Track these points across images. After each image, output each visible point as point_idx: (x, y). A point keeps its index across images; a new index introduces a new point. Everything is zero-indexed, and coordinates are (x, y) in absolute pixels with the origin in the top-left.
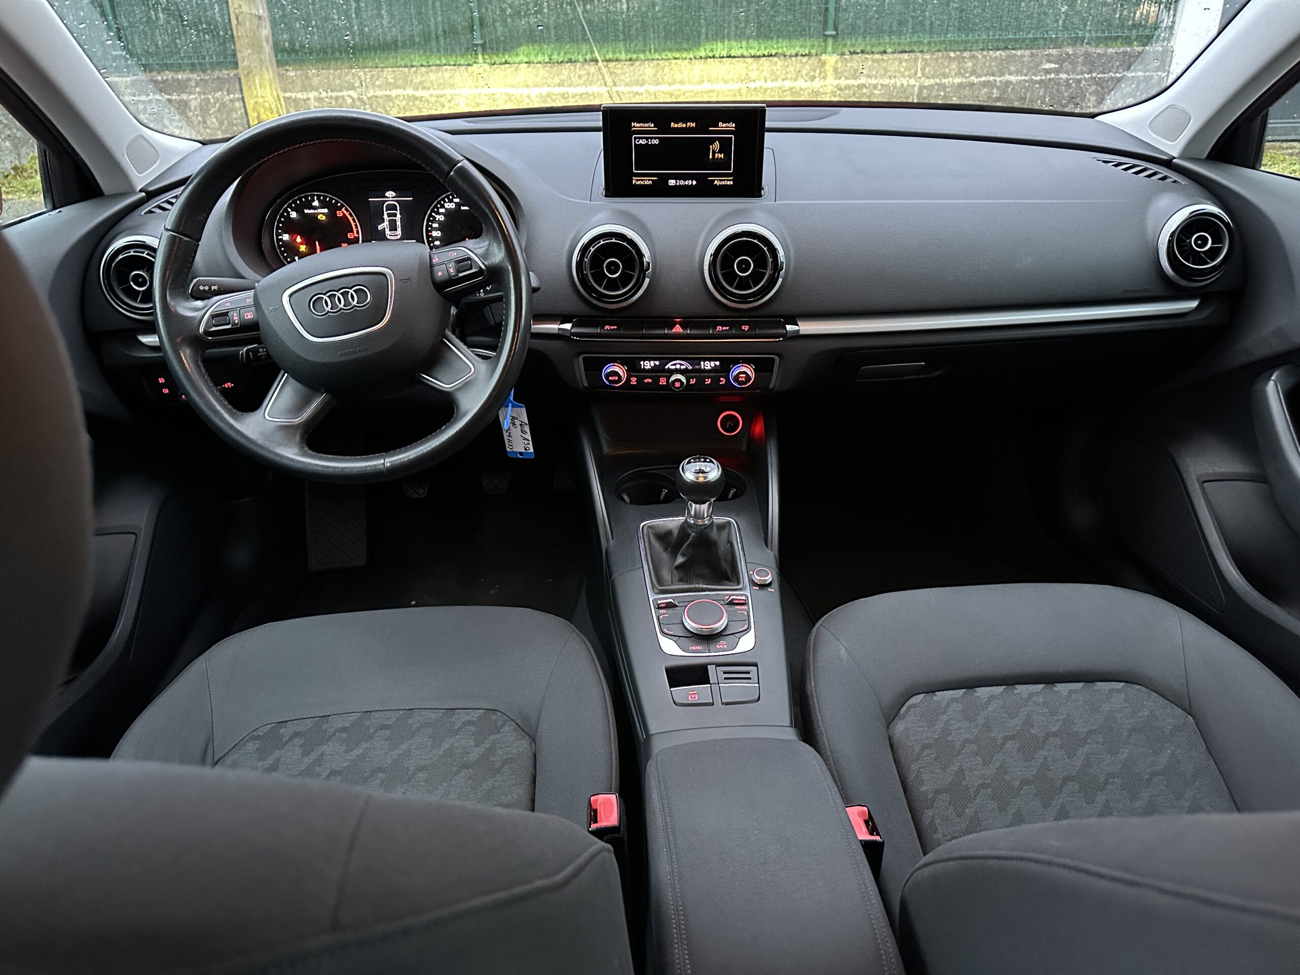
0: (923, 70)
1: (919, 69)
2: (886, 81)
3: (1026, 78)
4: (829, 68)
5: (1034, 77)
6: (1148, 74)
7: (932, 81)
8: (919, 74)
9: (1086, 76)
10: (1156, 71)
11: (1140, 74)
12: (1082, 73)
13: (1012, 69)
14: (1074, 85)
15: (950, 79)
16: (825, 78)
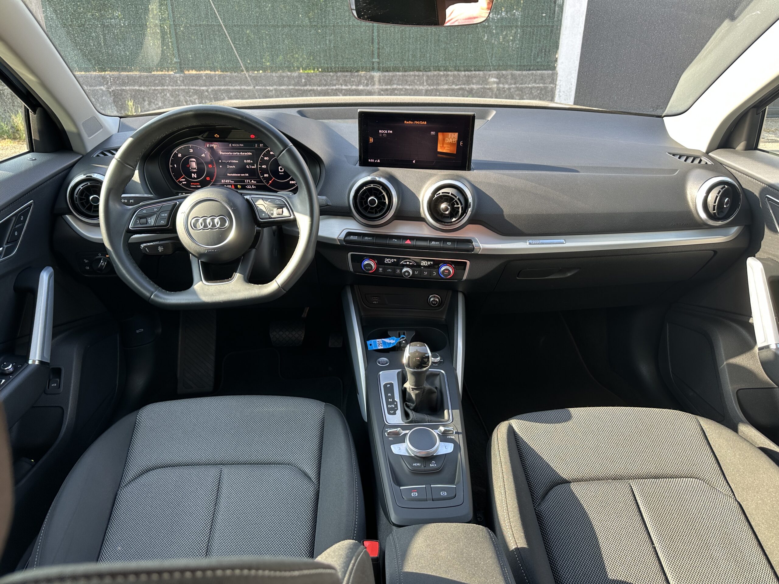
0: (427, 81)
1: (425, 81)
2: (408, 87)
3: (482, 86)
4: (376, 79)
5: (485, 86)
6: (545, 85)
7: (432, 87)
8: (425, 84)
9: (513, 86)
10: (550, 84)
11: (541, 85)
12: (511, 84)
13: (474, 81)
14: (507, 91)
15: (442, 87)
16: (374, 85)
